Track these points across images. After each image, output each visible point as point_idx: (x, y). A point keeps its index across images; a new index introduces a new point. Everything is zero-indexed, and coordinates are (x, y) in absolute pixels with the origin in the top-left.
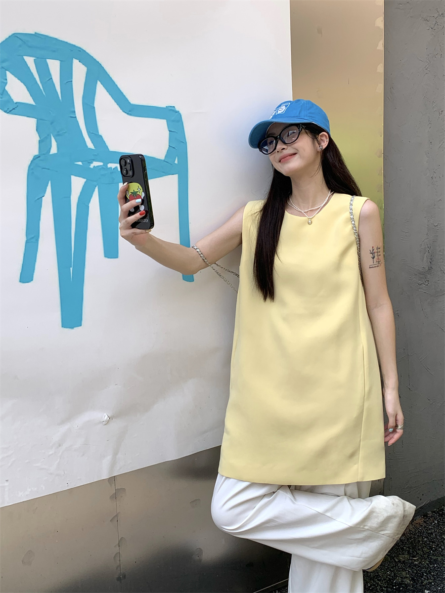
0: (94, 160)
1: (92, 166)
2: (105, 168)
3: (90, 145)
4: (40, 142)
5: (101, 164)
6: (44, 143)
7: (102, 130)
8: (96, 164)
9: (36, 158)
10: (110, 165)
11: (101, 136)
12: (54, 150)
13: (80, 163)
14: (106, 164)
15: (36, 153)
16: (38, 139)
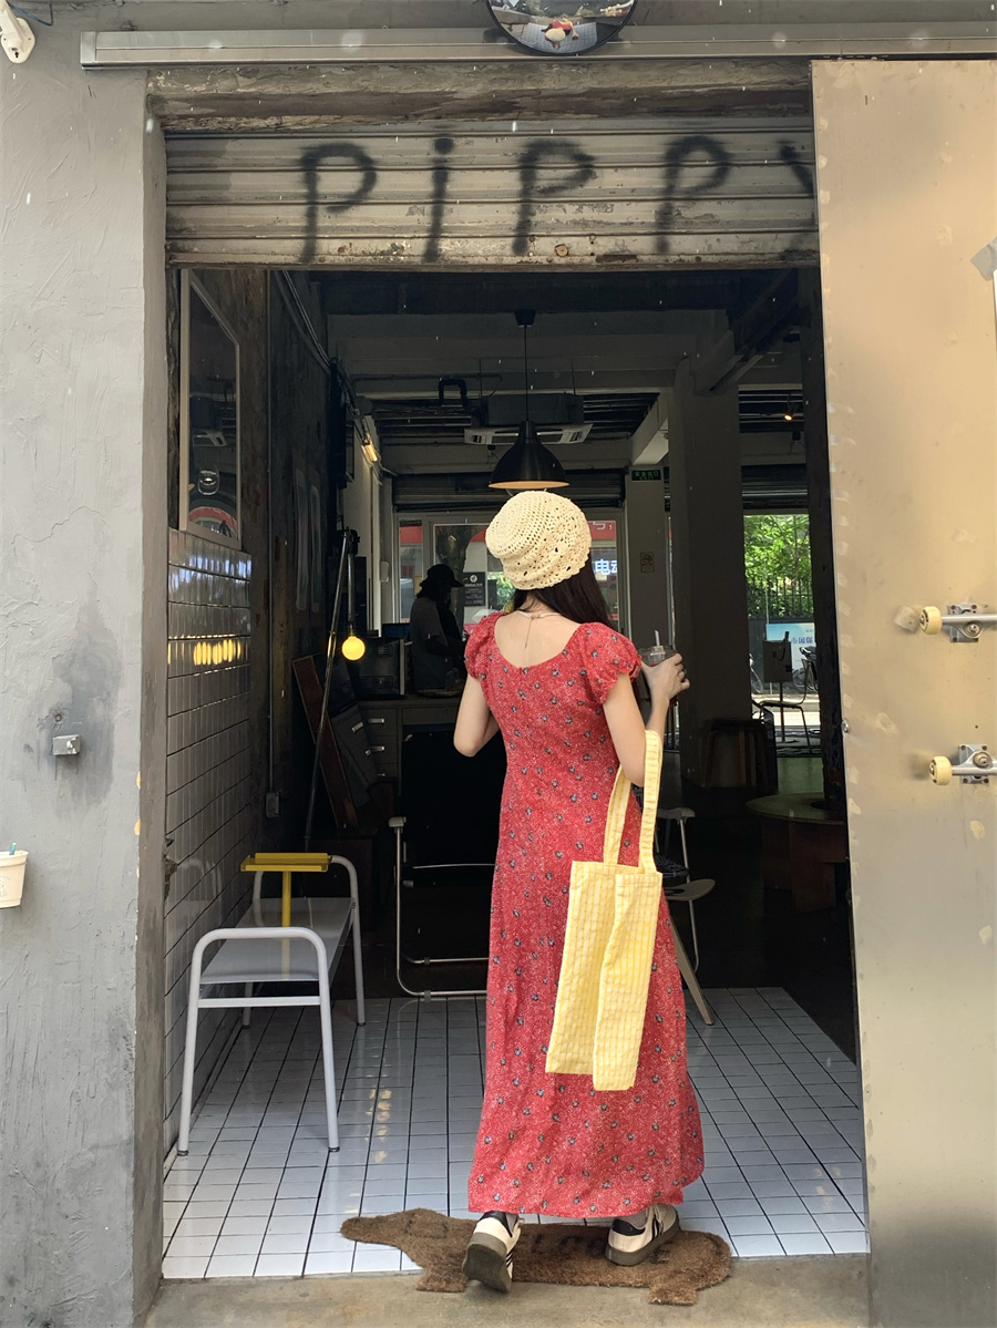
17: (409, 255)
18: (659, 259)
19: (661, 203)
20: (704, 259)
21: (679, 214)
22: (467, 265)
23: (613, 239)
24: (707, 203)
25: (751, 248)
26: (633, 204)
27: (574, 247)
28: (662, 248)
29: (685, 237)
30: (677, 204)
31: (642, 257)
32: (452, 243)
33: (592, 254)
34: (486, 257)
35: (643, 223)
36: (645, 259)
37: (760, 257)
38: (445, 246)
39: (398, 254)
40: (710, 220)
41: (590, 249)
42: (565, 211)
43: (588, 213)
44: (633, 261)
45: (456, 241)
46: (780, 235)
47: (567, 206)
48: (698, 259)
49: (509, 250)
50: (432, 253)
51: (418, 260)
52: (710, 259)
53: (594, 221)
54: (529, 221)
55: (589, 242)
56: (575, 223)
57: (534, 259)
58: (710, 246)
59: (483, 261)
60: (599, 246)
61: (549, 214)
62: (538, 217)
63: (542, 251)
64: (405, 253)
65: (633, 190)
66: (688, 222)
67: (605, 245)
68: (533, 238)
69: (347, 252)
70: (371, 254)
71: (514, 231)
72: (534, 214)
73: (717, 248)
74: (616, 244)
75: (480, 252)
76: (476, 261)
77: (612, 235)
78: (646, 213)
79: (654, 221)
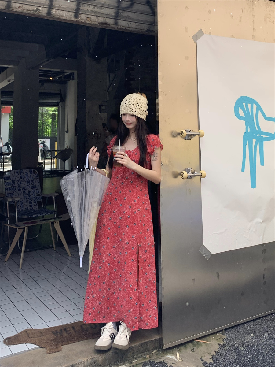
0: (258, 134)
1: (257, 136)
2: (260, 136)
3: (257, 129)
4: (246, 128)
5: (259, 135)
6: (247, 128)
7: (260, 125)
8: (258, 135)
9: (245, 133)
10: (262, 136)
11: (259, 127)
12: (249, 131)
13: (255, 135)
14: (260, 135)
15: (245, 131)
16: (245, 127)
17: (42, 13)
18: (115, 26)
19: (116, 10)
20: (127, 28)
21: (121, 14)
22: (60, 19)
23: (103, 18)
24: (128, 12)
25: (139, 27)
26: (109, 9)
27: (92, 19)
28: (116, 23)
29: (122, 21)
30: (120, 11)
31: (111, 25)
32: (56, 11)
33: (97, 22)
34: (66, 17)
35: (111, 15)
36: (112, 26)
37: (141, 30)
38: (54, 12)
39: (38, 12)
40: (129, 17)
41: (96, 20)
42: (90, 7)
43: (96, 9)
44: (109, 26)
45: (57, 11)
46: (146, 25)
47: (90, 6)
48: (126, 28)
49: (73, 16)
50: (49, 13)
51: (45, 15)
52: (129, 29)
53: (98, 12)
54: (79, 8)
55: (96, 18)
56: (93, 11)
57: (81, 20)
58: (128, 25)
59: (65, 18)
60: (99, 19)
61: (85, 7)
62: (82, 8)
63: (83, 18)
64: (41, 12)
65: (109, 5)
66: (123, 17)
67: (101, 20)
68: (80, 14)
69: (21, 8)
70: (29, 10)
71: (74, 10)
72: (81, 7)
73: (130, 26)
74: (104, 20)
75: (64, 15)
76: (63, 18)
77: (102, 17)
78: (112, 12)
79: (114, 15)
